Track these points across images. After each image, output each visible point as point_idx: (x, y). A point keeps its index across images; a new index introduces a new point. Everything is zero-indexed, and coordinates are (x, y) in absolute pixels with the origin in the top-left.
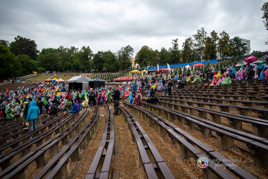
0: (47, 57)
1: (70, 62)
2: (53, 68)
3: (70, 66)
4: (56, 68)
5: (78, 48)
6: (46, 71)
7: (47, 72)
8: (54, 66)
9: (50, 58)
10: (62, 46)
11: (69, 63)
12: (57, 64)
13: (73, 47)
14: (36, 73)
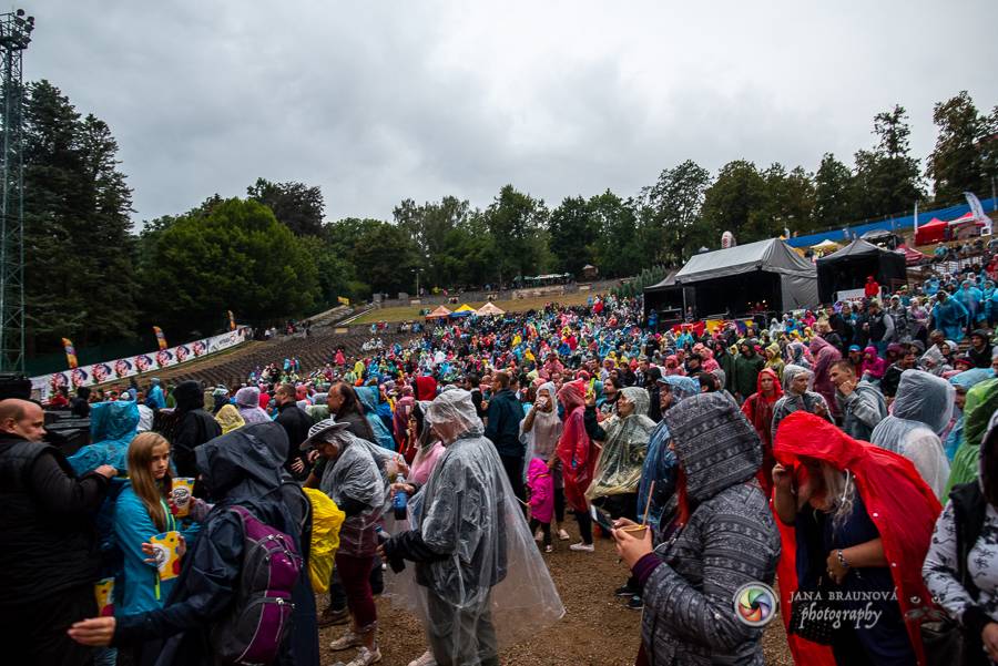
0: (374, 240)
1: (452, 254)
2: (399, 281)
3: (451, 267)
4: (406, 277)
5: (467, 202)
6: (374, 295)
7: (377, 297)
8: (401, 274)
9: (384, 242)
10: (409, 201)
11: (451, 258)
12: (410, 263)
13: (451, 198)
14: (346, 301)
